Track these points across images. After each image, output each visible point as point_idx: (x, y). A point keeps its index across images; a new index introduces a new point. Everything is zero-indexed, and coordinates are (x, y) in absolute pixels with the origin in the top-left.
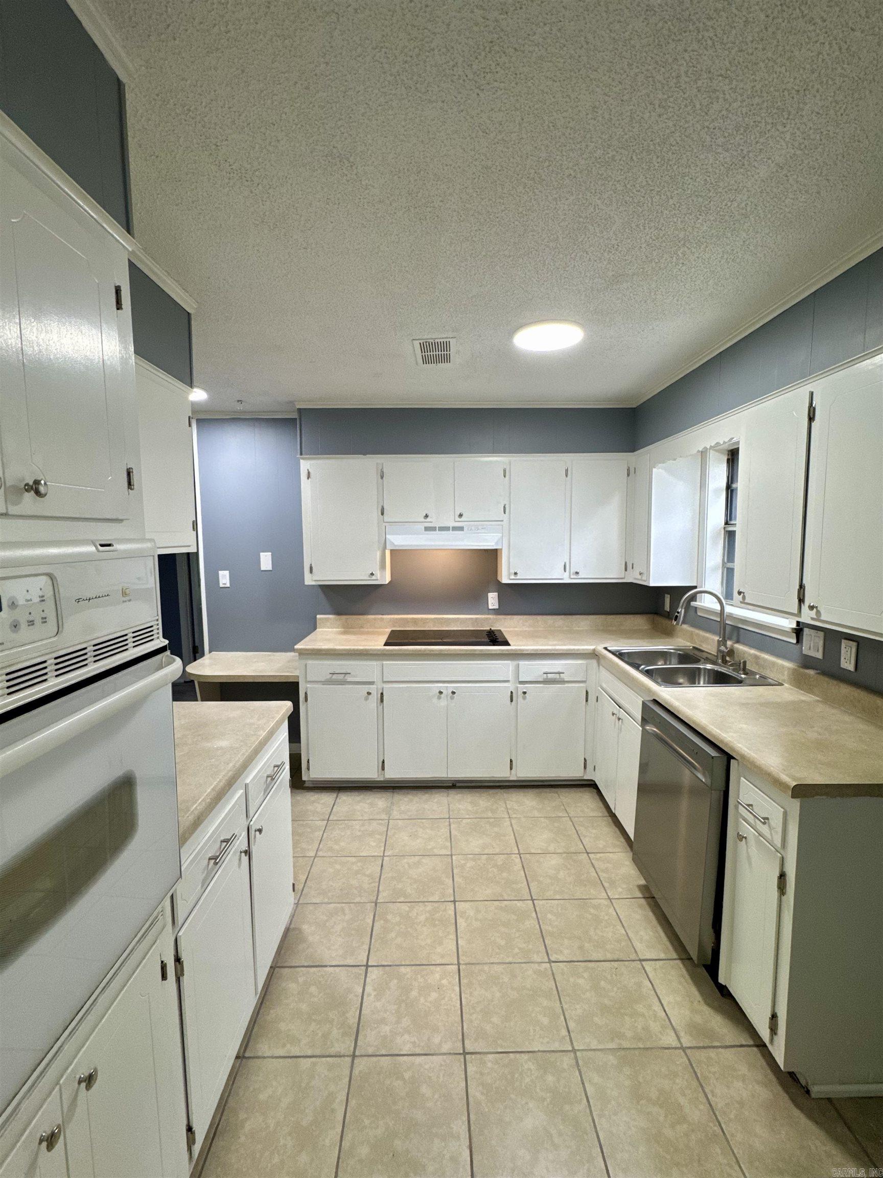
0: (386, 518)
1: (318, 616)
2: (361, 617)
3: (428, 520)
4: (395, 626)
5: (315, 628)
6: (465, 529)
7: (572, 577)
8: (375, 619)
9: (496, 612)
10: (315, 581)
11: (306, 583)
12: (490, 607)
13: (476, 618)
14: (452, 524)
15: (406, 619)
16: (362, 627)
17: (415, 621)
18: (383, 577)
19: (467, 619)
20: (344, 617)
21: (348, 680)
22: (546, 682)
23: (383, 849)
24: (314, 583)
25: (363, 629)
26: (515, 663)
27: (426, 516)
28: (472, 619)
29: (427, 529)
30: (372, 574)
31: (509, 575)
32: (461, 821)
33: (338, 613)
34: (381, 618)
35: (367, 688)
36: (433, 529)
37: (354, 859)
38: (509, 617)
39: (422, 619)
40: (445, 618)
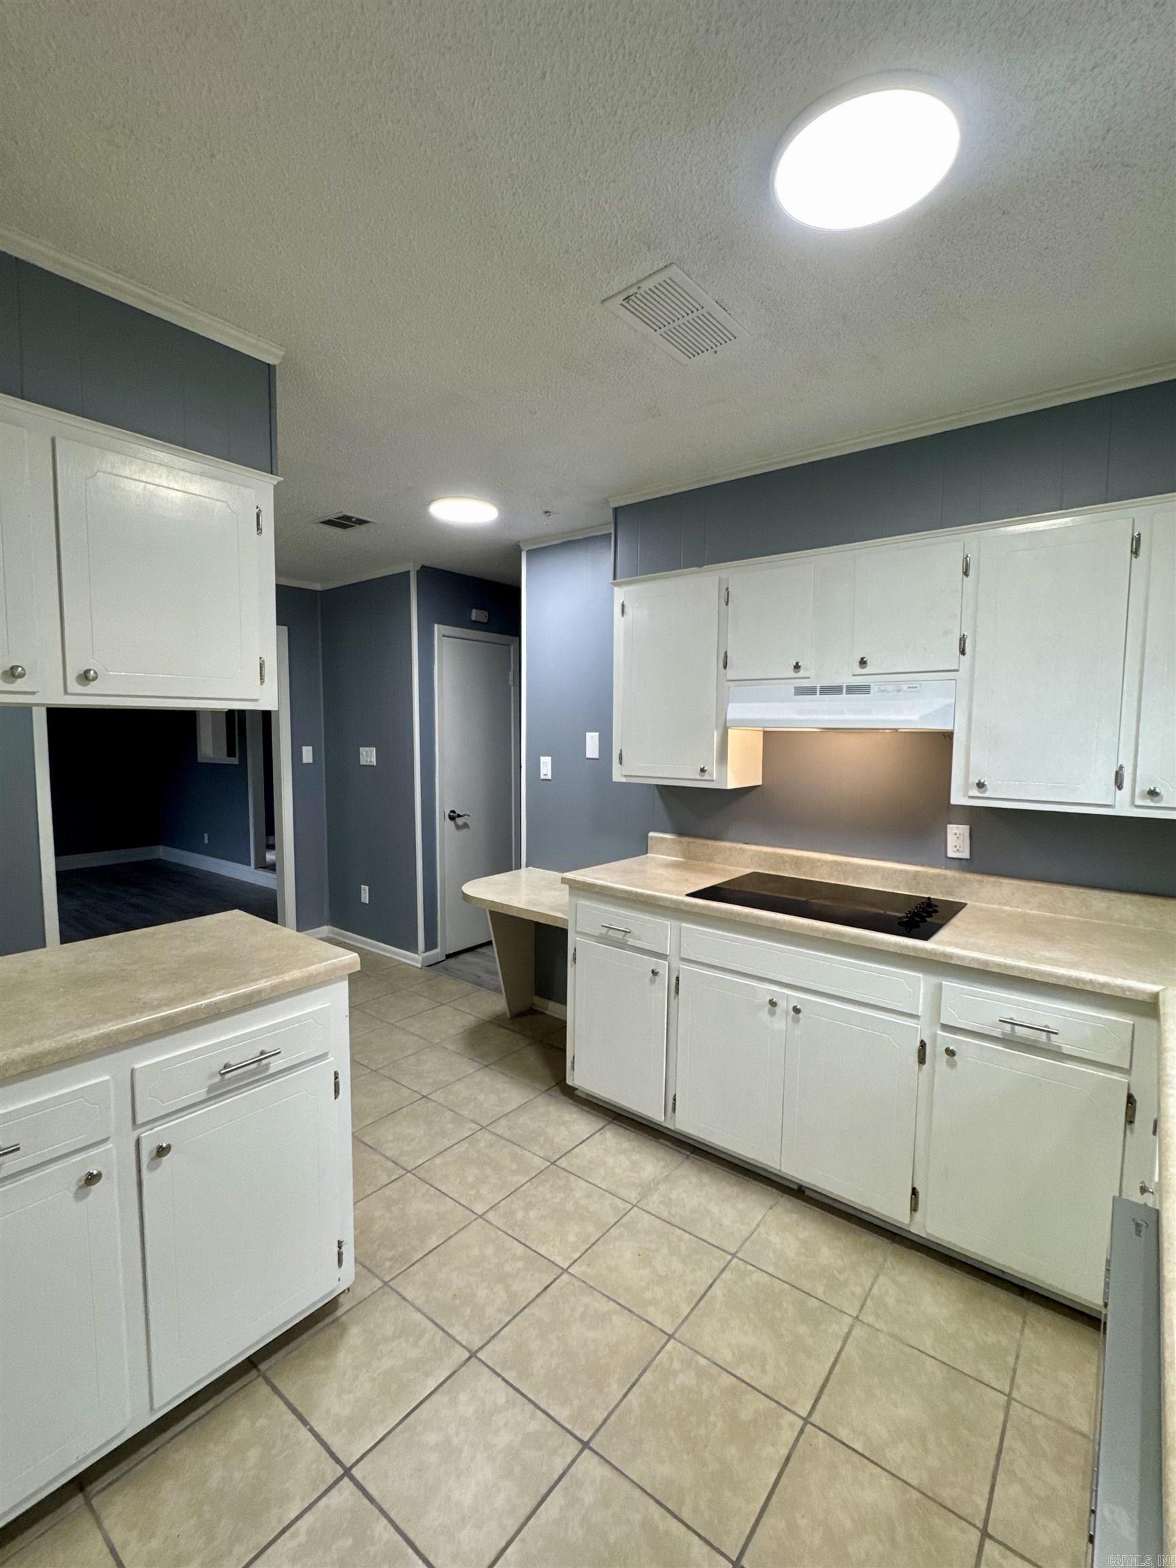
0: (731, 673)
1: (651, 834)
2: (710, 842)
3: (802, 673)
4: (760, 866)
5: (647, 853)
6: (874, 689)
7: (1138, 802)
8: (730, 849)
9: (965, 865)
10: (626, 776)
11: (614, 779)
12: (951, 854)
13: (917, 872)
14: (846, 680)
15: (782, 856)
16: (711, 860)
17: (797, 862)
18: (723, 776)
19: (895, 871)
20: (685, 840)
21: (629, 943)
22: (1008, 1041)
23: (576, 1255)
24: (624, 780)
25: (711, 864)
26: (934, 980)
27: (797, 667)
28: (906, 872)
29: (801, 691)
30: (703, 770)
31: (967, 787)
32: (751, 1273)
33: (681, 832)
34: (741, 849)
35: (653, 962)
36: (810, 691)
37: (520, 1250)
38: (992, 879)
39: (809, 859)
40: (852, 865)
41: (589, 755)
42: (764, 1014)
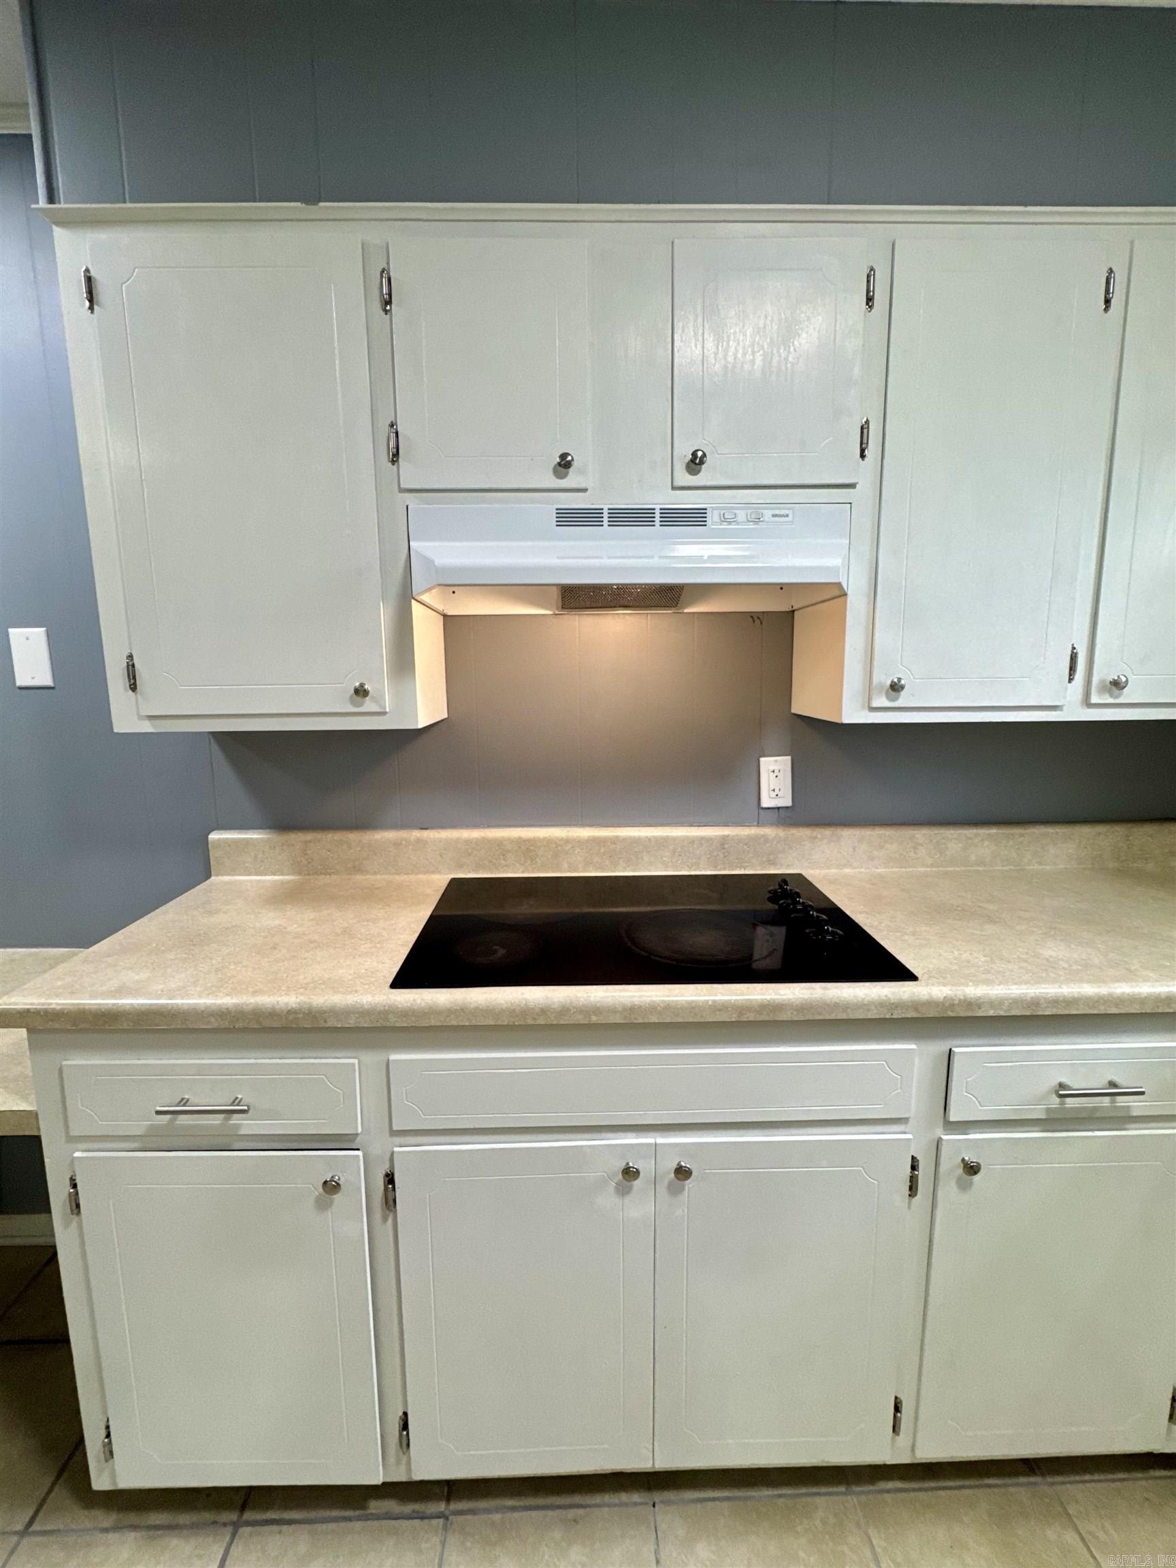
0: (409, 473)
1: (214, 836)
2: (353, 836)
3: (572, 480)
4: (460, 866)
5: (208, 876)
6: (713, 518)
7: (1095, 699)
8: (397, 844)
9: (785, 817)
10: (151, 718)
11: (120, 726)
12: (766, 803)
13: (724, 839)
14: (661, 498)
15: (499, 843)
16: (358, 870)
17: (528, 849)
18: (407, 701)
19: (692, 841)
20: (297, 839)
21: (243, 1131)
24: (147, 727)
25: (359, 877)
27: (564, 464)
28: (709, 840)
29: (568, 518)
30: (361, 692)
31: (869, 689)
33: (283, 824)
34: (419, 840)
35: (321, 1163)
36: (589, 517)
38: (828, 832)
39: (549, 841)
40: (624, 840)
41: (23, 678)
42: (608, 1199)
